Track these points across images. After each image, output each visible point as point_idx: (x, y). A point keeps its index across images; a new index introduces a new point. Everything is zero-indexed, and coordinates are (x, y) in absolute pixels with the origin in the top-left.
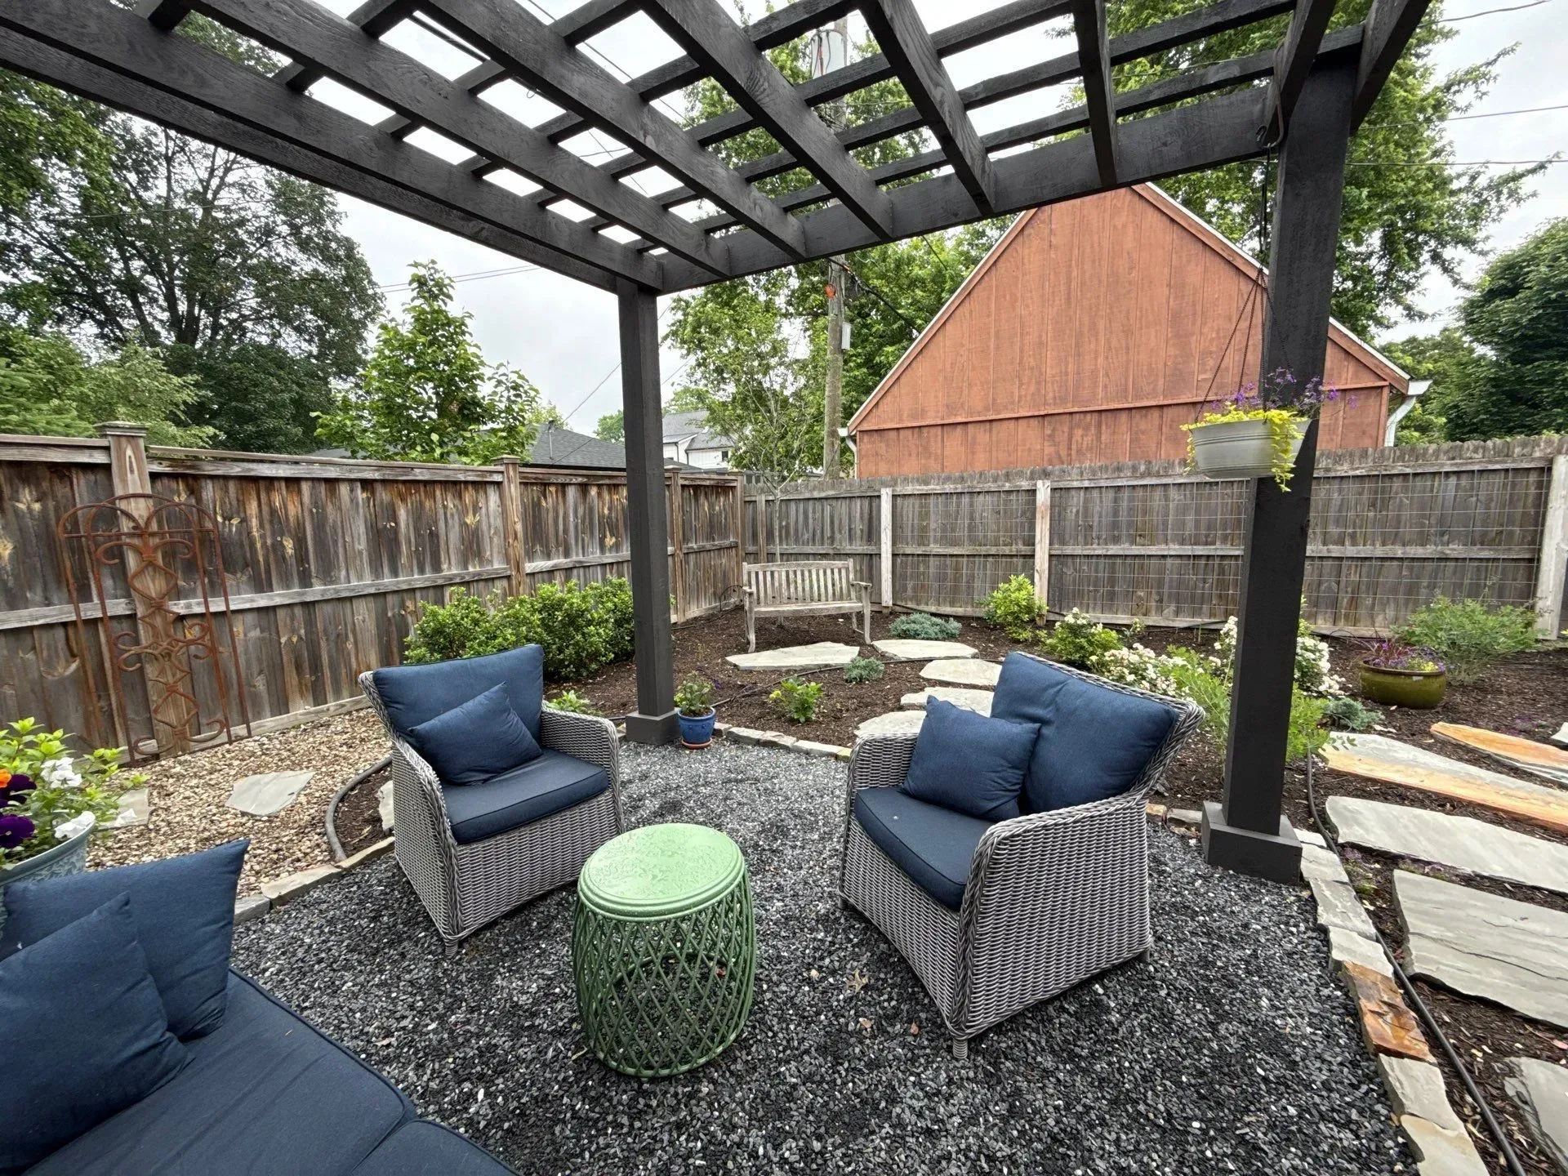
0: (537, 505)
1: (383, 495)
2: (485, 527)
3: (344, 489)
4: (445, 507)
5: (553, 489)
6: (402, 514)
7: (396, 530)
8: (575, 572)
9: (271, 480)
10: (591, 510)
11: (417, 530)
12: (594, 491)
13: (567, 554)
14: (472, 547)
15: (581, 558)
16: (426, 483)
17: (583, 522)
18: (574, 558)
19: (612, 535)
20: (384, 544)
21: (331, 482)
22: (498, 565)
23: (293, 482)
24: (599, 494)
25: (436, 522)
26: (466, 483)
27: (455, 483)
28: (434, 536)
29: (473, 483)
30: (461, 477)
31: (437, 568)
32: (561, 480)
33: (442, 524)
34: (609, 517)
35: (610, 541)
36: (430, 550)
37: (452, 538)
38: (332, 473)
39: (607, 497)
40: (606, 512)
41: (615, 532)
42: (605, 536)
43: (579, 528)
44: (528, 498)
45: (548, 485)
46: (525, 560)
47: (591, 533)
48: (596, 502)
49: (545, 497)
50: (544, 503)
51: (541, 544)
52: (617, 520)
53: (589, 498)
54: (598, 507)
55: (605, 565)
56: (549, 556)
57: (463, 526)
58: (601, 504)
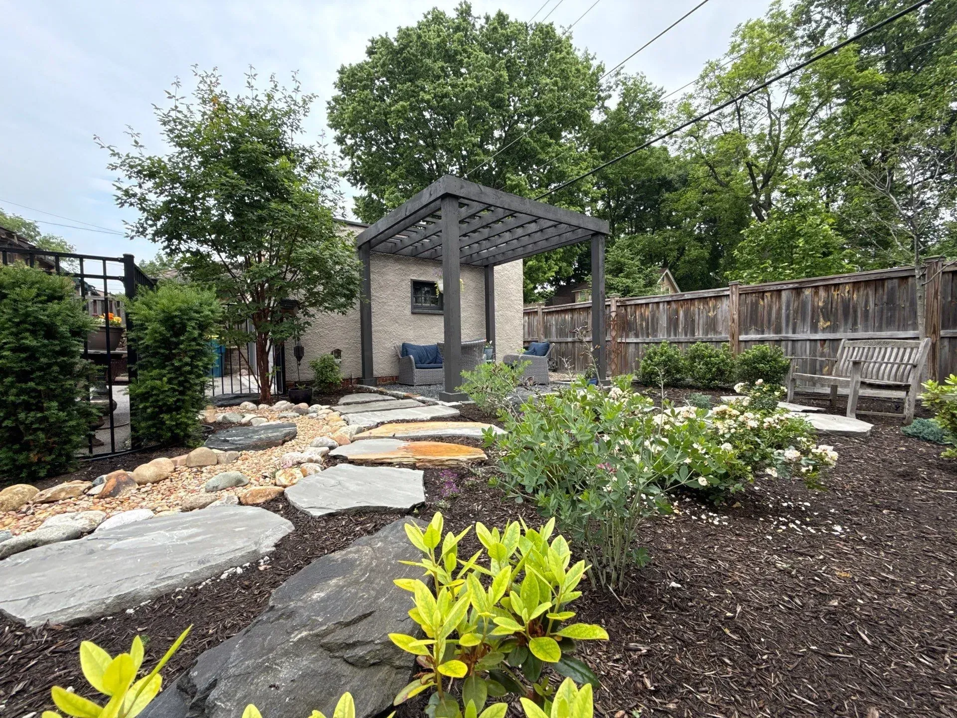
0: (755, 305)
1: (674, 305)
2: (719, 317)
3: (661, 305)
4: (699, 309)
5: (768, 294)
6: (681, 313)
7: (677, 319)
8: (783, 343)
9: (642, 304)
10: (804, 305)
11: (686, 319)
12: (808, 292)
13: (778, 331)
14: (712, 325)
15: (790, 335)
16: (691, 300)
17: (796, 312)
18: (784, 335)
19: (826, 320)
20: (673, 324)
21: (658, 303)
22: (724, 335)
23: (647, 304)
24: (816, 292)
25: (694, 315)
26: (711, 297)
27: (706, 298)
28: (693, 321)
29: (714, 297)
30: (706, 295)
31: (693, 334)
32: (775, 288)
33: (697, 316)
34: (823, 308)
35: (822, 324)
36: (691, 326)
37: (701, 322)
38: (656, 300)
39: (822, 293)
40: (821, 304)
41: (832, 318)
42: (818, 321)
43: (791, 316)
44: (749, 301)
45: (764, 292)
46: (740, 334)
47: (804, 320)
48: (810, 298)
49: (763, 299)
50: (762, 303)
51: (756, 325)
52: (837, 309)
53: (803, 297)
54: (813, 301)
55: (816, 340)
56: (763, 333)
57: (707, 316)
58: (816, 299)
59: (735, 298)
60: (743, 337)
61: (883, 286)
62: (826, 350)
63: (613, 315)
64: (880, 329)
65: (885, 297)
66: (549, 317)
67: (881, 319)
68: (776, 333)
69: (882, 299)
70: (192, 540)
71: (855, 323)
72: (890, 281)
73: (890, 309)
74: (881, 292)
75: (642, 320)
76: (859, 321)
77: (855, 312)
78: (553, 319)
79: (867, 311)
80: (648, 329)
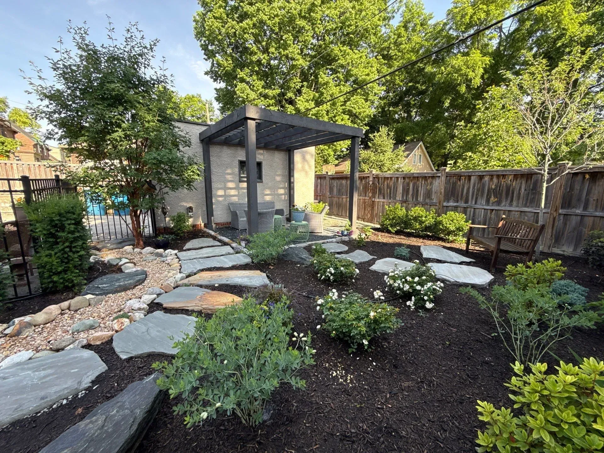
0: (455, 184)
2: (433, 190)
3: (399, 179)
4: (422, 183)
5: (463, 178)
6: (411, 185)
7: (409, 189)
8: (469, 209)
9: (388, 178)
10: (484, 186)
11: (413, 189)
12: (486, 178)
13: (466, 201)
14: (428, 194)
15: (473, 205)
16: (418, 177)
17: (478, 190)
18: (470, 205)
19: (495, 196)
20: (406, 192)
22: (435, 202)
23: (391, 178)
24: (491, 179)
26: (429, 177)
27: (426, 177)
28: (417, 191)
29: (431, 176)
31: (417, 199)
32: (467, 174)
33: (420, 188)
34: (495, 189)
35: (492, 199)
36: (416, 194)
37: (422, 191)
38: (397, 176)
39: (495, 180)
40: (493, 187)
41: (498, 196)
42: (490, 197)
43: (475, 193)
44: (451, 181)
45: (461, 176)
46: (444, 202)
47: (482, 195)
48: (487, 183)
49: (460, 181)
50: (459, 183)
51: (454, 197)
52: (502, 191)
53: (483, 181)
54: (489, 184)
55: (488, 209)
56: (457, 202)
57: (426, 189)
58: (491, 183)
59: (443, 178)
60: (445, 204)
61: (531, 178)
62: (493, 216)
63: (371, 183)
64: (526, 206)
65: (531, 186)
66: (333, 181)
67: (527, 199)
68: (465, 203)
69: (530, 186)
70: (44, 380)
71: (512, 201)
72: (535, 176)
73: (533, 194)
74: (529, 182)
75: (387, 188)
76: (514, 199)
77: (513, 193)
78: (335, 183)
79: (519, 193)
80: (390, 194)
